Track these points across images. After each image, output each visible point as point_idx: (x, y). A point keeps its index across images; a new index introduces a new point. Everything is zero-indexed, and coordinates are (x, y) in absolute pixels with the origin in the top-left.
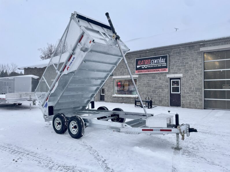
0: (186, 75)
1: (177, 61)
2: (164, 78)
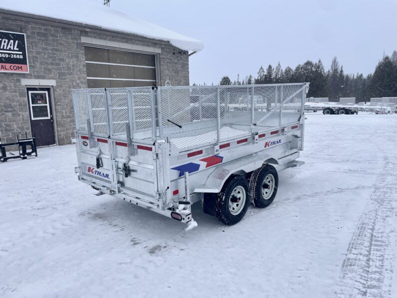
0: (63, 82)
2: (15, 87)
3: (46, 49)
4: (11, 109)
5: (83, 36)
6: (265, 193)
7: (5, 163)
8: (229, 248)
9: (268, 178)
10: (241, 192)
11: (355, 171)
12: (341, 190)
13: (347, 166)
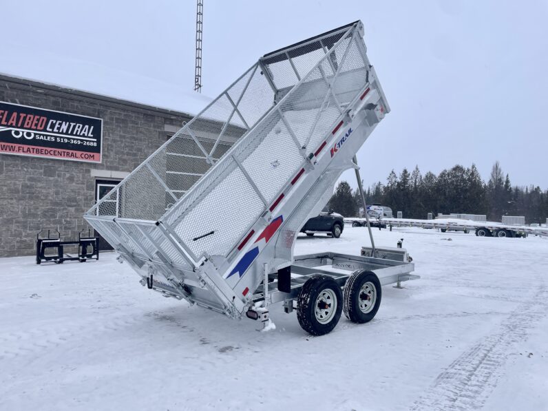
1: (118, 141)
2: (83, 178)
3: (124, 137)
4: (75, 204)
5: (167, 124)
6: (363, 306)
7: (60, 265)
8: (310, 354)
9: (367, 287)
10: (331, 297)
11: (494, 297)
12: (465, 314)
13: (484, 292)
